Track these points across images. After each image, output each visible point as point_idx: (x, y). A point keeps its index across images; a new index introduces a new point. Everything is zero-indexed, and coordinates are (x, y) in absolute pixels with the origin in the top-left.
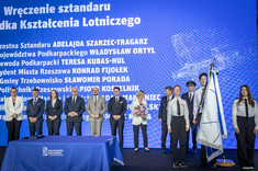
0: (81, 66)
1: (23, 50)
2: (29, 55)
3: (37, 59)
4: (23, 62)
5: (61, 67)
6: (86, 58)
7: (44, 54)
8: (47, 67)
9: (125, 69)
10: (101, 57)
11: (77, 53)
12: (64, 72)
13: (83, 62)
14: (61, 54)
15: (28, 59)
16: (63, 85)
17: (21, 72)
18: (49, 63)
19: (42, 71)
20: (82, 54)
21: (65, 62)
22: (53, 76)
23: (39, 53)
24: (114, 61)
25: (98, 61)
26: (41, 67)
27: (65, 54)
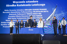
1: (17, 11)
2: (19, 12)
3: (21, 13)
4: (17, 14)
5: (26, 15)
6: (32, 13)
8: (23, 15)
9: (42, 16)
10: (36, 13)
11: (30, 12)
12: (27, 16)
14: (26, 12)
17: (17, 16)
18: (24, 14)
19: (22, 16)
20: (31, 12)
21: (27, 14)
22: (25, 17)
23: (21, 12)
24: (39, 14)
25: (35, 14)
27: (27, 12)
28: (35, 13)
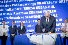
0: (33, 10)
1: (5, 4)
2: (8, 6)
3: (12, 7)
4: (5, 9)
5: (23, 11)
6: (35, 6)
7: (15, 5)
8: (17, 11)
9: (55, 11)
10: (43, 5)
11: (31, 4)
12: (25, 13)
13: (34, 8)
14: (23, 5)
15: (8, 8)
16: (25, 20)
17: (4, 14)
18: (18, 9)
19: (14, 13)
20: (33, 4)
21: (25, 8)
22: (20, 16)
23: (13, 5)
24: (49, 7)
25: (41, 7)
26: (14, 11)
27: (25, 5)
28: (40, 5)
